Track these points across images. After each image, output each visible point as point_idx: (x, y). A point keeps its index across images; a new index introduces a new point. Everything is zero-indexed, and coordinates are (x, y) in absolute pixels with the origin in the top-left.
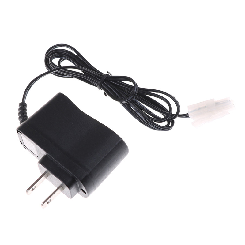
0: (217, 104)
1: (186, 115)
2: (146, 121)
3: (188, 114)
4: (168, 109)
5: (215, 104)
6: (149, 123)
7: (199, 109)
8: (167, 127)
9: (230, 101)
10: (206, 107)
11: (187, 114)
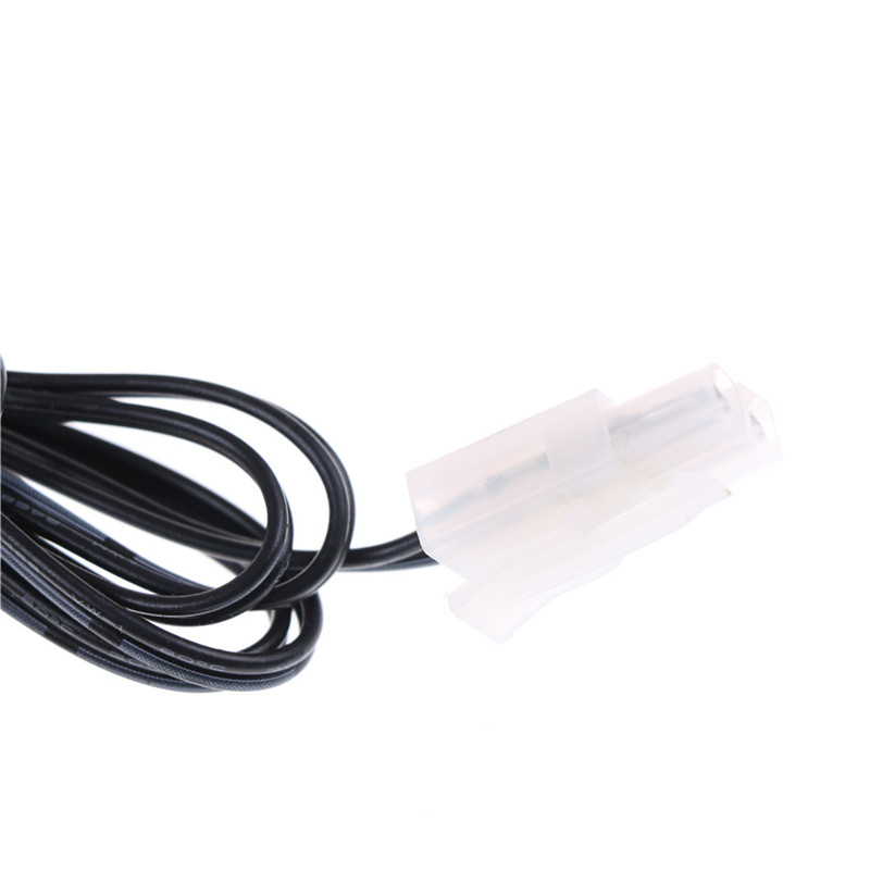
0: (625, 426)
1: (406, 552)
2: (96, 623)
3: (415, 535)
4: (258, 512)
5: (612, 431)
6: (119, 637)
7: (496, 484)
8: (272, 650)
9: (719, 395)
10: (542, 462)
11: (412, 540)
